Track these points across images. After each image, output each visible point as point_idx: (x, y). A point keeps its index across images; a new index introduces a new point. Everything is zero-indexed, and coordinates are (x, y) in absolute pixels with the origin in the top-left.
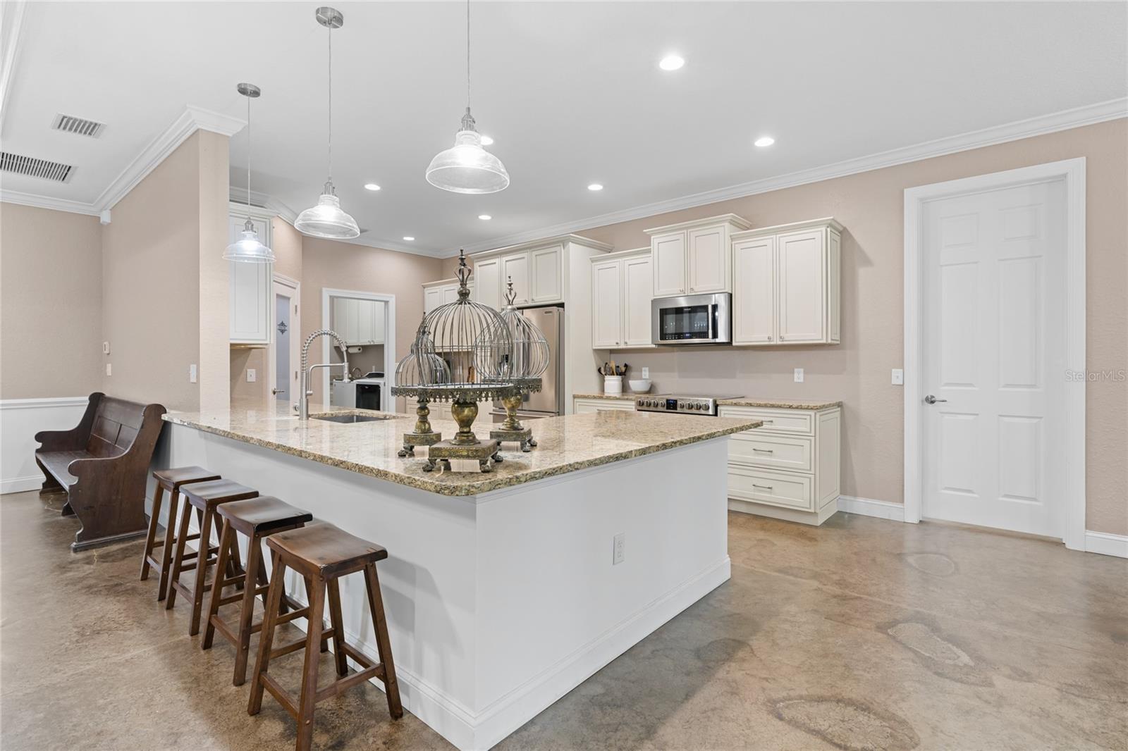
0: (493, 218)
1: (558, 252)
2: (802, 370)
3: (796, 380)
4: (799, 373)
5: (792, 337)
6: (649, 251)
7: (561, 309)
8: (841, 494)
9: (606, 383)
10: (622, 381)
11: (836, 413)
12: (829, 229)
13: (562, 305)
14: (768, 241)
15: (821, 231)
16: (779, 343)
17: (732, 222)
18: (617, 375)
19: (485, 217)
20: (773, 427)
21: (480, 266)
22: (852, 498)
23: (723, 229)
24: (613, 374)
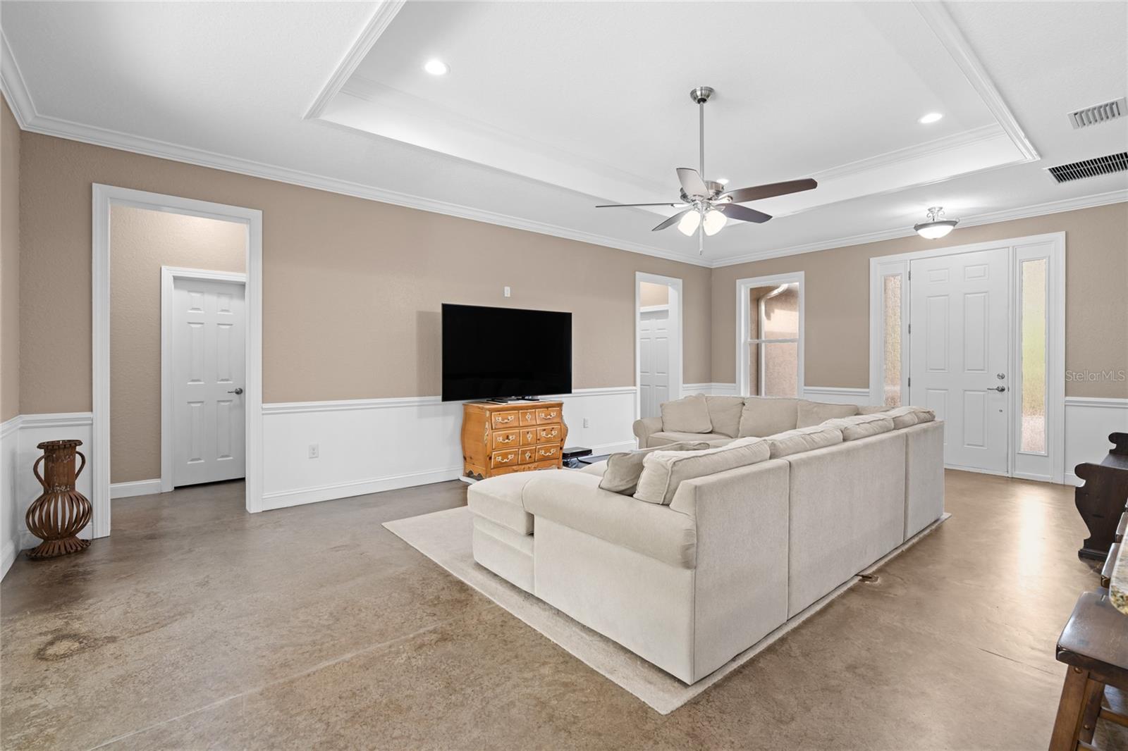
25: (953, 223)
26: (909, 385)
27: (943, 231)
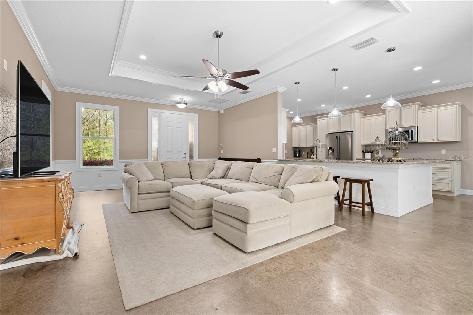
0: (326, 105)
1: (351, 116)
2: (445, 150)
3: (442, 153)
4: (443, 151)
5: (442, 139)
6: (385, 114)
7: (352, 133)
8: (461, 188)
9: (365, 155)
10: (371, 155)
11: (459, 163)
12: (458, 106)
13: (352, 132)
14: (433, 110)
15: (455, 106)
16: (437, 141)
17: (418, 104)
18: (370, 153)
19: (323, 106)
20: (437, 166)
21: (319, 120)
22: (466, 190)
23: (415, 107)
24: (368, 152)
25: (186, 104)
26: (161, 157)
27: (183, 106)
